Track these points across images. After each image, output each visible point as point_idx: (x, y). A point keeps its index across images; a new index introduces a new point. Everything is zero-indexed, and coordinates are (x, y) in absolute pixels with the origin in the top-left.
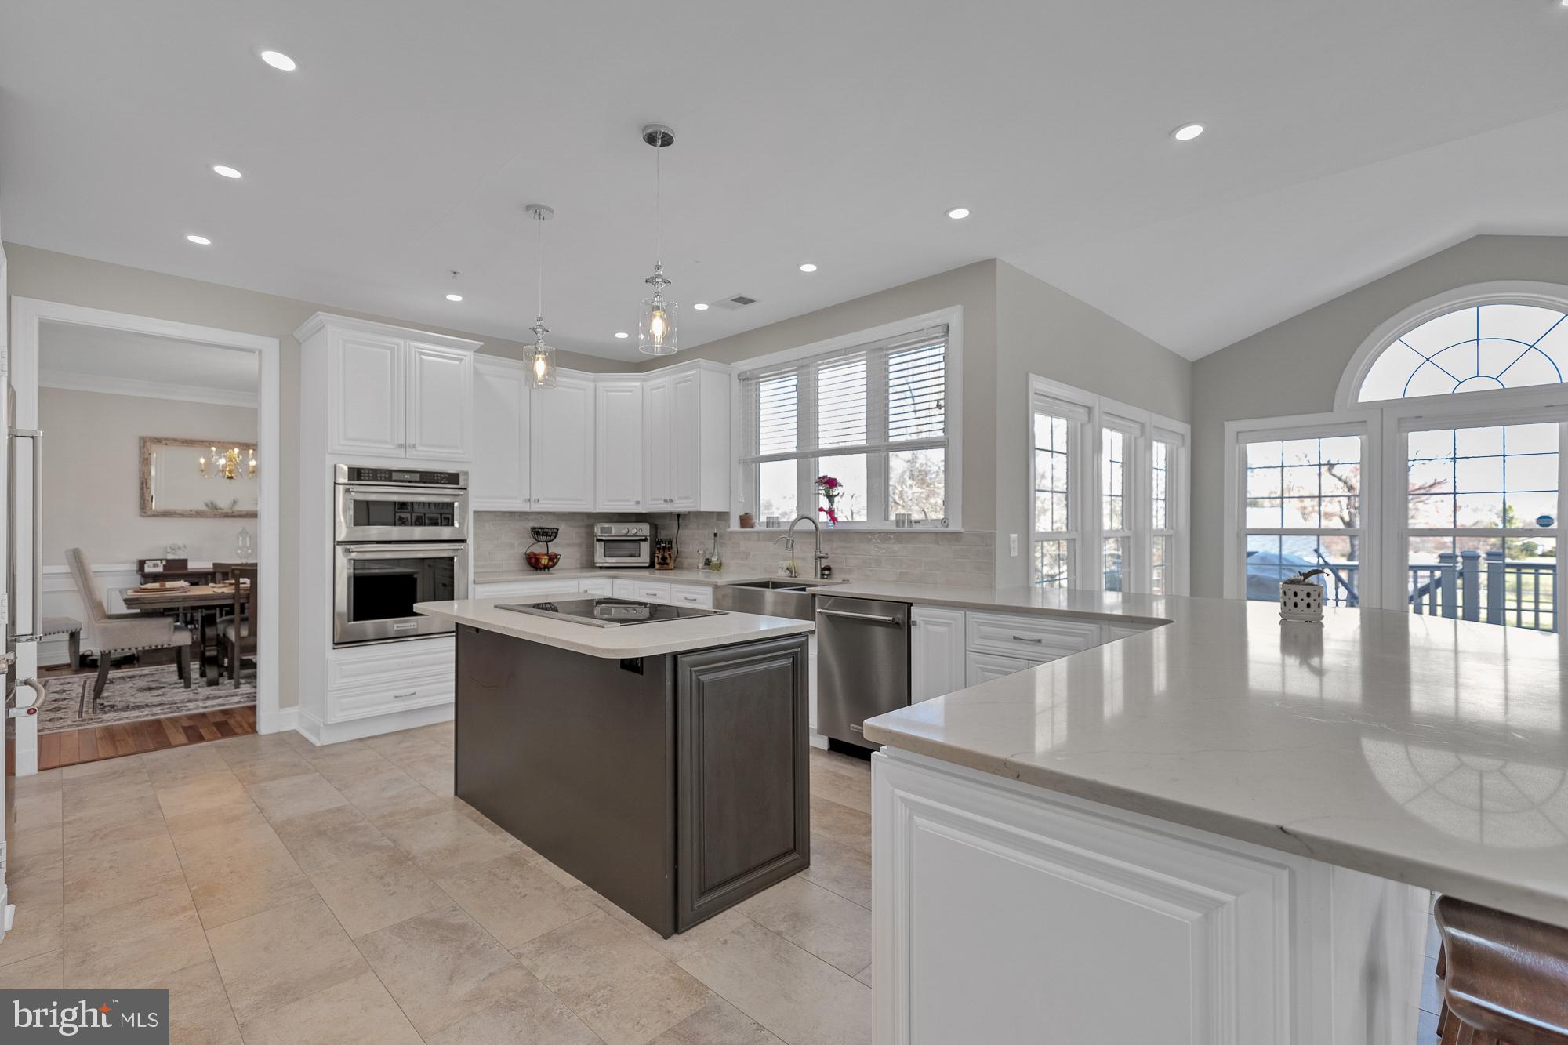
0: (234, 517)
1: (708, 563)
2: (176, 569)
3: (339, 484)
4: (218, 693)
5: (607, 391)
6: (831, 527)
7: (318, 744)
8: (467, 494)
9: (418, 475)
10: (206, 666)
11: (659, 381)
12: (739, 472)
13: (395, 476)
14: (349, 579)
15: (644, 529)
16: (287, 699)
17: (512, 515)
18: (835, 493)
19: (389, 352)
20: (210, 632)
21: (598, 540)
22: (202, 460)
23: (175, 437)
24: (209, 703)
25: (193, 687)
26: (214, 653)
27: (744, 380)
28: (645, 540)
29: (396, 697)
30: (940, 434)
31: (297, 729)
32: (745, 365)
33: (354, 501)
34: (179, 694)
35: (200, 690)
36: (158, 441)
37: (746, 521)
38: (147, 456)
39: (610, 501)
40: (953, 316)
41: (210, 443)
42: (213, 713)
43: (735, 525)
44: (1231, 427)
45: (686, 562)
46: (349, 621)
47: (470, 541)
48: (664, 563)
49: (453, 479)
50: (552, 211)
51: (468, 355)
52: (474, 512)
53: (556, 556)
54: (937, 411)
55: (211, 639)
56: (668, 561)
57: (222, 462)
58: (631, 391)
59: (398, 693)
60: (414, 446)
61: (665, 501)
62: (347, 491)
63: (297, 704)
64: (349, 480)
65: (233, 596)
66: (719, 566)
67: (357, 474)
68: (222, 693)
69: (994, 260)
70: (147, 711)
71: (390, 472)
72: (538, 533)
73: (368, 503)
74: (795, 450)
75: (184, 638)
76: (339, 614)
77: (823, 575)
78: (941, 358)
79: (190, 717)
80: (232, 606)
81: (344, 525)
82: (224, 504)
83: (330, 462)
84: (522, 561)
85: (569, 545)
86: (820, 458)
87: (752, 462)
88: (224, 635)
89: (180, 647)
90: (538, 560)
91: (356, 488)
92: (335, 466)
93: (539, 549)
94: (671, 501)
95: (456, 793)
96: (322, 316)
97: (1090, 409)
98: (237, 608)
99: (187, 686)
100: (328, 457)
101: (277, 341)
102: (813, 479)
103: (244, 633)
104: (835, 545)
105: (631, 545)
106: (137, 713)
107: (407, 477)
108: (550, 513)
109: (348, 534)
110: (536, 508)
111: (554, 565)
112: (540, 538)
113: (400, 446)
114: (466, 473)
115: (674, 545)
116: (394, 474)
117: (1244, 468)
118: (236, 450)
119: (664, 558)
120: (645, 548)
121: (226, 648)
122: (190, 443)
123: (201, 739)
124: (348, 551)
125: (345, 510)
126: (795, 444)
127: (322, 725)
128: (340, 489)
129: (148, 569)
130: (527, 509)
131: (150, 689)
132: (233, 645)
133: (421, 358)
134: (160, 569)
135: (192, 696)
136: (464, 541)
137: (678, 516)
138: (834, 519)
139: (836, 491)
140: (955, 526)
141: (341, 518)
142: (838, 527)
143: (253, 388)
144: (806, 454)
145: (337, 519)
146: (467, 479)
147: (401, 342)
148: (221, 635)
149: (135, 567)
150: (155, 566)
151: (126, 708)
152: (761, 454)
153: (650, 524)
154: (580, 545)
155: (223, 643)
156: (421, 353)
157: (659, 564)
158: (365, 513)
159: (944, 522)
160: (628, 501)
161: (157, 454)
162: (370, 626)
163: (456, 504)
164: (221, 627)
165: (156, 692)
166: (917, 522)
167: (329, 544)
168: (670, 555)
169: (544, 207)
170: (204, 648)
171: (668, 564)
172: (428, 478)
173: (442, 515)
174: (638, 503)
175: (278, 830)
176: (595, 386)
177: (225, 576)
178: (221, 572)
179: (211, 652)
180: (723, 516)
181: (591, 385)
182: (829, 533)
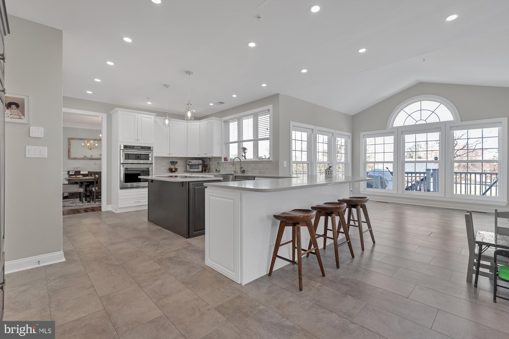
0: (92, 159)
1: (216, 170)
2: (78, 173)
3: (121, 149)
4: (90, 204)
5: (190, 125)
6: (245, 160)
7: (116, 213)
8: (153, 152)
9: (140, 147)
10: (87, 198)
11: (203, 122)
12: (224, 146)
13: (135, 147)
14: (124, 174)
15: (200, 162)
16: (109, 202)
17: (165, 158)
18: (246, 152)
19: (133, 117)
20: (88, 189)
21: (188, 165)
22: (83, 144)
23: (77, 138)
24: (89, 206)
25: (84, 203)
26: (89, 194)
27: (225, 122)
28: (201, 164)
29: (135, 202)
30: (269, 136)
31: (111, 210)
32: (226, 118)
33: (125, 154)
34: (81, 204)
35: (85, 203)
36: (72, 139)
37: (226, 159)
38: (70, 143)
39: (191, 154)
40: (270, 107)
41: (86, 139)
42: (90, 208)
43: (223, 160)
44: (362, 134)
45: (211, 170)
46: (124, 183)
47: (154, 164)
48: (205, 170)
49: (149, 148)
50: (169, 86)
51: (153, 117)
52: (155, 157)
53: (177, 169)
54: (267, 131)
55: (88, 191)
56: (206, 170)
57: (88, 144)
58: (197, 125)
59: (135, 201)
60: (139, 140)
61: (205, 154)
62: (123, 151)
63: (111, 204)
64: (124, 148)
65: (94, 179)
66: (219, 171)
67: (126, 147)
68: (91, 204)
69: (279, 94)
70: (74, 207)
71: (134, 146)
72: (172, 163)
73: (128, 154)
74: (237, 140)
75: (82, 190)
76: (121, 181)
77: (242, 172)
78: (269, 117)
79: (84, 208)
80: (93, 182)
81: (122, 159)
82: (89, 156)
83: (119, 144)
84: (168, 170)
85: (181, 166)
86: (243, 143)
87: (227, 144)
88: (91, 190)
89: (81, 192)
90: (172, 170)
91: (125, 150)
92: (120, 145)
93: (172, 167)
94: (206, 154)
95: (148, 220)
96: (117, 109)
97: (313, 129)
98: (95, 182)
99: (82, 202)
100: (119, 143)
101: (106, 114)
102: (241, 147)
103: (97, 189)
104: (245, 165)
105: (197, 166)
106: (71, 207)
107: (138, 148)
108: (176, 157)
109: (123, 162)
110: (171, 156)
111: (176, 171)
112: (173, 164)
113: (136, 140)
114: (153, 147)
115: (208, 166)
116: (134, 147)
117: (366, 145)
118: (92, 141)
119: (205, 169)
120: (200, 167)
121: (92, 193)
122: (81, 139)
123: (88, 212)
124: (123, 166)
125: (123, 156)
126: (237, 139)
127: (117, 208)
128: (121, 150)
129: (70, 173)
130: (169, 156)
131: (73, 203)
132: (94, 192)
133: (141, 118)
134: (73, 173)
135: (84, 204)
136: (152, 164)
137: (209, 158)
138: (245, 158)
139: (246, 151)
140: (271, 159)
141: (122, 158)
142: (247, 160)
143: (100, 125)
144: (240, 141)
145: (121, 158)
146: (153, 148)
147: (136, 114)
148: (90, 190)
149: (67, 173)
150: (72, 172)
151: (69, 207)
152: (230, 141)
153: (202, 160)
154: (184, 166)
155: (91, 192)
156: (141, 117)
157: (204, 171)
158: (128, 156)
159: (269, 158)
160: (196, 154)
161: (73, 142)
162: (129, 184)
163: (150, 155)
164: (90, 188)
165: (75, 204)
166: (264, 158)
167: (119, 164)
168: (207, 168)
169: (167, 85)
170: (86, 193)
171: (206, 171)
172: (143, 148)
173: (147, 157)
174: (198, 155)
175: (109, 225)
176: (187, 124)
177: (91, 175)
178: (90, 174)
179: (88, 194)
180: (220, 158)
181: (186, 123)
182: (244, 162)
